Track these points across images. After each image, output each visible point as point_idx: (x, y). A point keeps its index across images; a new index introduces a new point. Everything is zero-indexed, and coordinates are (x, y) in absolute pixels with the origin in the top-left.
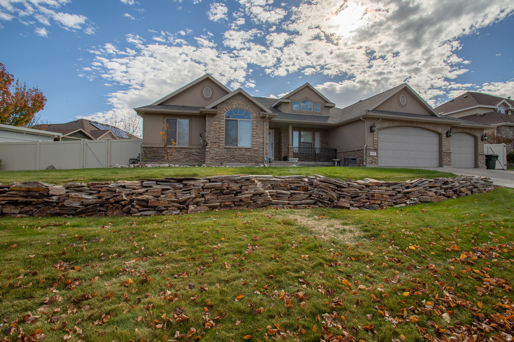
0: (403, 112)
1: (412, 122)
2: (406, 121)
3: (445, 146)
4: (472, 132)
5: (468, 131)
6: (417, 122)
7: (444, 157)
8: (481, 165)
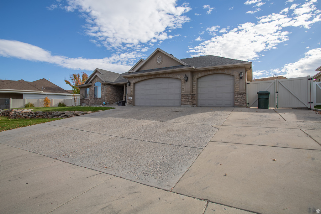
0: (160, 67)
1: (155, 75)
2: (151, 75)
3: (183, 89)
4: (226, 72)
5: (220, 72)
6: (159, 74)
7: (182, 98)
8: (238, 103)
